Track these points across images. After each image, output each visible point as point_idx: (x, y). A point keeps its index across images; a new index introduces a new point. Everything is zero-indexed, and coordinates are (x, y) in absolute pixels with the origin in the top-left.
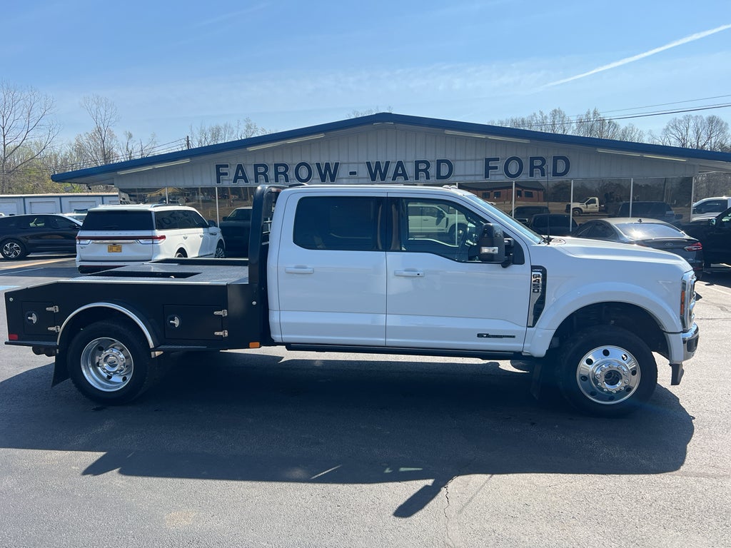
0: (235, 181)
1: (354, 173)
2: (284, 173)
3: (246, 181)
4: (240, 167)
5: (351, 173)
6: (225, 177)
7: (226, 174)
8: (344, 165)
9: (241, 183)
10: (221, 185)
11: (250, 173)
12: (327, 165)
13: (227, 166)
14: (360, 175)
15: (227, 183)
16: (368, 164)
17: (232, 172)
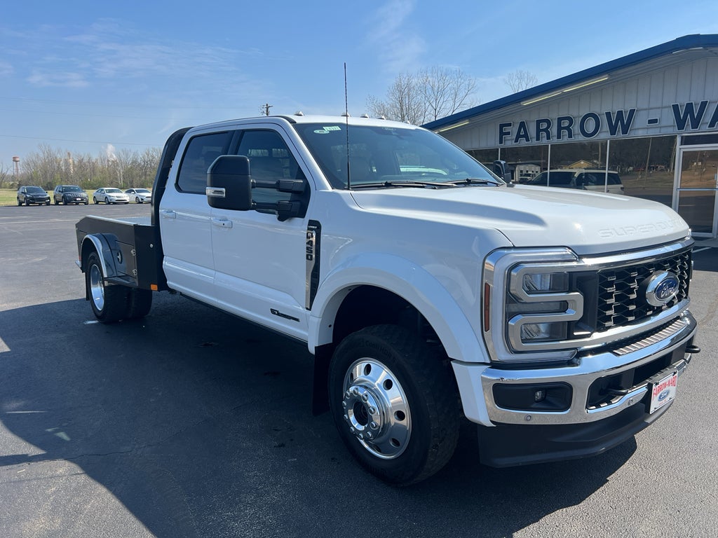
0: (516, 141)
1: (655, 121)
2: (568, 128)
3: (528, 140)
4: (522, 125)
5: (650, 122)
6: (508, 137)
7: (508, 133)
8: (642, 112)
9: (523, 143)
10: (503, 146)
11: (532, 131)
12: (620, 113)
13: (510, 125)
14: (663, 123)
15: (510, 143)
16: (676, 108)
17: (514, 130)
